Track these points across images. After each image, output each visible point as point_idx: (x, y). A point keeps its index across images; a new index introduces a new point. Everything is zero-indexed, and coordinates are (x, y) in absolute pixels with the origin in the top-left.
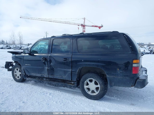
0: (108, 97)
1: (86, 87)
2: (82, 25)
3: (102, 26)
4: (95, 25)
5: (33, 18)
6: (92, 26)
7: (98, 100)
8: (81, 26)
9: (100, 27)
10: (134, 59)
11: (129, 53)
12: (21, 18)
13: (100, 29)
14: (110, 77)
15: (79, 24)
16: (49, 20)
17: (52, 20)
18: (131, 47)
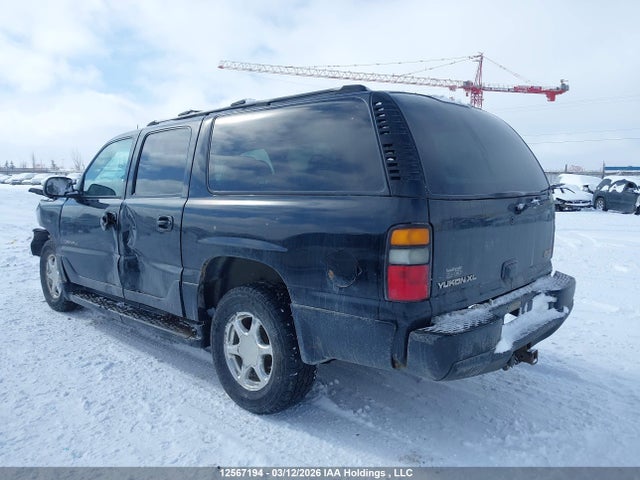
0: (333, 407)
1: (229, 349)
2: (468, 87)
3: (563, 89)
4: (530, 85)
5: (267, 68)
6: (517, 90)
7: (266, 413)
8: (462, 90)
9: (552, 95)
10: (395, 226)
11: (378, 192)
12: (221, 67)
13: (553, 99)
14: (302, 309)
15: (455, 83)
16: (327, 73)
17: (337, 69)
18: (390, 165)
